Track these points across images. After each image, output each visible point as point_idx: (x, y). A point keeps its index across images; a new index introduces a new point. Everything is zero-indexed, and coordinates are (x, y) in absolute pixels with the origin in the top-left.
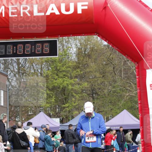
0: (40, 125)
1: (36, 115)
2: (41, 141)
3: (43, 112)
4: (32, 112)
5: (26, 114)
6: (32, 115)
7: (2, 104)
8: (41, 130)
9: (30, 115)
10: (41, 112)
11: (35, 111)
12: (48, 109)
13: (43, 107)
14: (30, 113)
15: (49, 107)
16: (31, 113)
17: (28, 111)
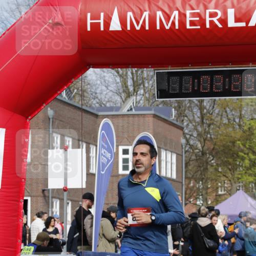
0: (238, 213)
1: (230, 195)
2: (238, 239)
3: (243, 190)
4: (224, 190)
5: (214, 194)
6: (224, 194)
7: (174, 177)
8: (238, 221)
9: (220, 195)
10: (239, 190)
11: (229, 188)
12: (252, 186)
13: (242, 183)
14: (221, 191)
15: (252, 182)
16: (223, 193)
17: (218, 188)
